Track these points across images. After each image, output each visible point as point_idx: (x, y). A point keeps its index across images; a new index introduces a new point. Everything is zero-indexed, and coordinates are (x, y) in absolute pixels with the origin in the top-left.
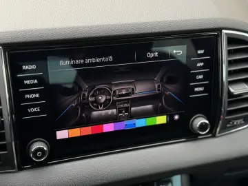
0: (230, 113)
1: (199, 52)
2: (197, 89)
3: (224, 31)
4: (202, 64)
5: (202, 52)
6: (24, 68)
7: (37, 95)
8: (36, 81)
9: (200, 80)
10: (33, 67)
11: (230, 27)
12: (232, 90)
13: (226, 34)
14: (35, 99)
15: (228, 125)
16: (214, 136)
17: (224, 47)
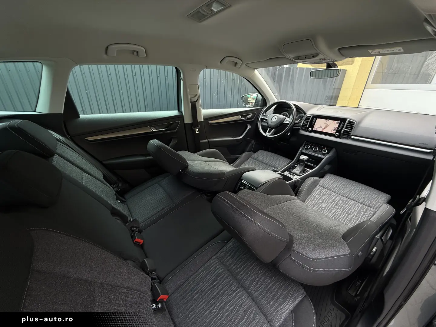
0: (343, 134)
3: (348, 119)
7: (314, 122)
9: (341, 127)
10: (315, 119)
11: (352, 120)
12: (345, 130)
15: (342, 137)
16: (339, 138)
17: (347, 122)
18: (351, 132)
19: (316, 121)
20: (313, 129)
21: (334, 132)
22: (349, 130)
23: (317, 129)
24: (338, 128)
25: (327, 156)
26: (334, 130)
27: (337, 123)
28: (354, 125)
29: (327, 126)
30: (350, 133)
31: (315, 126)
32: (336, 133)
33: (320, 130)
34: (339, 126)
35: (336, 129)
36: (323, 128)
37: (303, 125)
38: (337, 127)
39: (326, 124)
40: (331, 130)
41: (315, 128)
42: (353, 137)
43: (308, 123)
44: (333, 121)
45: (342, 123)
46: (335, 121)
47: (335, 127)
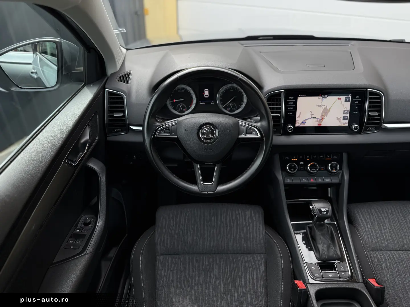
0: (368, 124)
1: (357, 97)
2: (354, 112)
3: (368, 89)
4: (358, 102)
5: (358, 97)
6: (290, 98)
7: (292, 108)
8: (293, 103)
9: (356, 109)
10: (293, 98)
11: (374, 88)
12: (370, 114)
13: (369, 90)
14: (291, 110)
15: (367, 130)
16: (360, 134)
17: (368, 96)
18: (380, 115)
19: (295, 103)
20: (297, 125)
21: (345, 123)
22: (376, 113)
23: (304, 123)
24: (351, 112)
26: (344, 118)
27: (346, 101)
29: (326, 112)
30: (380, 119)
31: (299, 117)
32: (350, 123)
33: (311, 123)
34: (352, 107)
35: (348, 115)
36: (319, 117)
38: (349, 108)
39: (324, 107)
40: (338, 119)
41: (300, 122)
42: (387, 126)
43: (280, 113)
44: (338, 97)
45: (357, 98)
46: (341, 97)
47: (344, 111)
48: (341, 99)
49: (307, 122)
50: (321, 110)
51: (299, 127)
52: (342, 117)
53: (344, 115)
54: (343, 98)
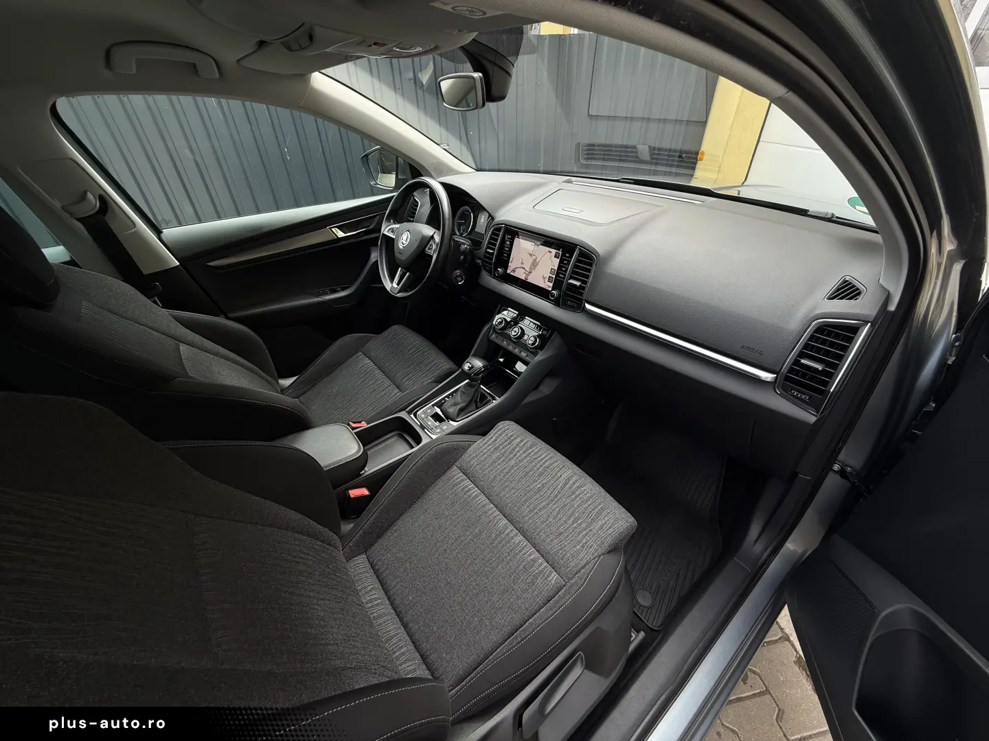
0: (567, 295)
2: (560, 275)
3: (579, 247)
4: (566, 262)
6: (508, 236)
7: (508, 249)
8: (509, 243)
9: (563, 271)
12: (571, 281)
14: (507, 251)
15: (568, 304)
17: (575, 256)
18: (583, 288)
19: (512, 245)
20: (508, 271)
21: (548, 286)
22: (578, 284)
23: (514, 271)
24: (557, 274)
25: (540, 357)
26: (549, 279)
27: (555, 257)
28: (591, 265)
29: (535, 264)
30: (581, 294)
31: (511, 262)
32: (553, 288)
33: (520, 274)
34: (560, 267)
35: (554, 276)
36: (528, 269)
37: (485, 257)
38: (556, 269)
39: (534, 257)
40: (544, 278)
41: (512, 269)
42: (588, 307)
43: (494, 249)
44: (548, 249)
45: (567, 257)
46: (551, 250)
47: (552, 269)
48: (551, 252)
49: (517, 270)
50: (531, 260)
51: (509, 275)
52: (548, 277)
53: (551, 275)
54: (554, 251)
